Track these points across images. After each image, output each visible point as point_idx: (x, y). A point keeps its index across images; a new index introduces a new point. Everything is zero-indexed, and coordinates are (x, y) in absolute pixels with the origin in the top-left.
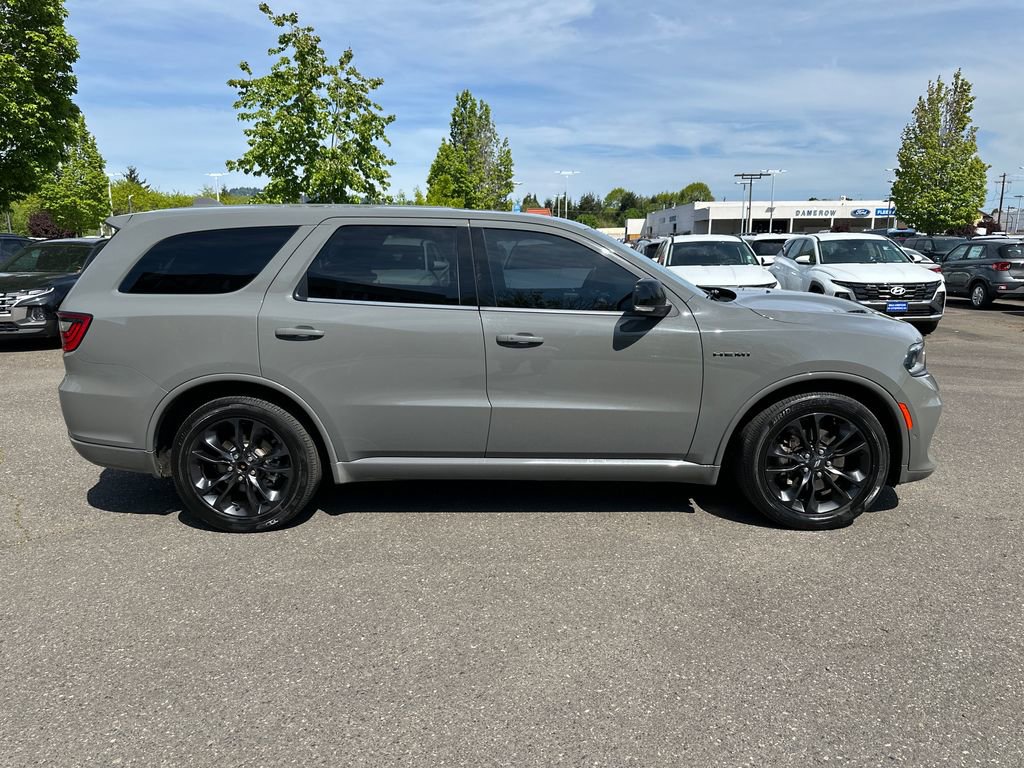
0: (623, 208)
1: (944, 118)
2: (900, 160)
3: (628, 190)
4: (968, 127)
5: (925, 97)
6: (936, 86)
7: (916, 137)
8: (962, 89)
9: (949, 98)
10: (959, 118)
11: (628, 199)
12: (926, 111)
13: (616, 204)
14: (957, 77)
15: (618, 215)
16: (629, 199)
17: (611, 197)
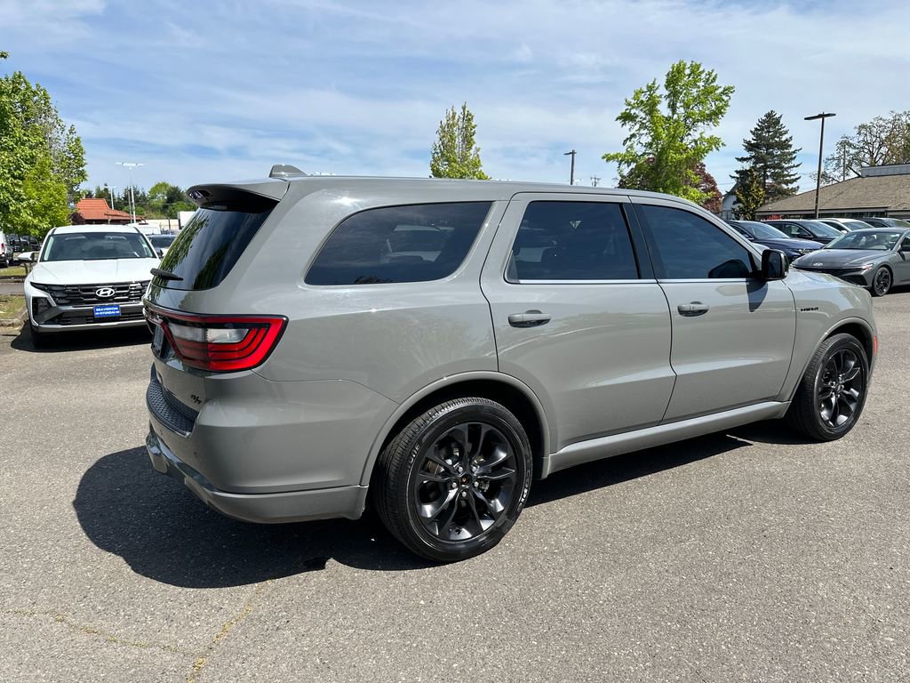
0: (170, 200)
1: (459, 140)
2: (433, 170)
3: (173, 184)
4: (473, 147)
5: (445, 122)
6: (451, 115)
7: (441, 152)
8: (468, 118)
9: (460, 124)
10: (468, 141)
11: (173, 193)
12: (446, 131)
13: (161, 198)
14: (464, 108)
15: (165, 207)
16: (175, 192)
17: (155, 190)
